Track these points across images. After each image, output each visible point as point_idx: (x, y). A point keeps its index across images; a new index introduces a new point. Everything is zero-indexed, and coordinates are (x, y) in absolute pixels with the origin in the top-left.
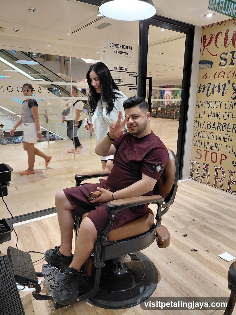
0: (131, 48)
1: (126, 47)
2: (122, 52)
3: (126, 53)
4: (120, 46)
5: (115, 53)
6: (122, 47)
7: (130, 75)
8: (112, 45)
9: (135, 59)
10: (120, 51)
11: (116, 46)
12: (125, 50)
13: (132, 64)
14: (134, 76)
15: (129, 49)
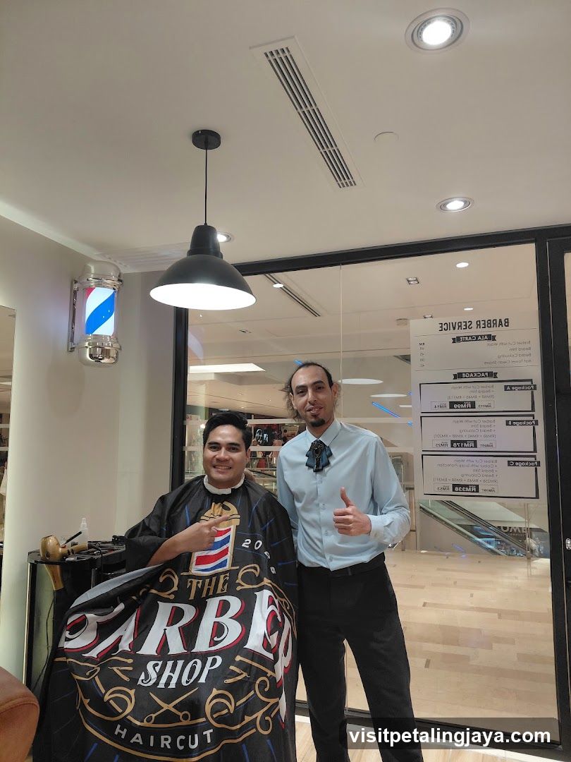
0: (508, 322)
1: (489, 324)
2: (477, 337)
3: (489, 336)
4: (468, 324)
5: (454, 342)
6: (474, 325)
7: (508, 388)
8: (445, 327)
9: (522, 346)
10: (468, 337)
11: (457, 327)
12: (487, 331)
13: (511, 359)
14: (521, 388)
15: (501, 324)
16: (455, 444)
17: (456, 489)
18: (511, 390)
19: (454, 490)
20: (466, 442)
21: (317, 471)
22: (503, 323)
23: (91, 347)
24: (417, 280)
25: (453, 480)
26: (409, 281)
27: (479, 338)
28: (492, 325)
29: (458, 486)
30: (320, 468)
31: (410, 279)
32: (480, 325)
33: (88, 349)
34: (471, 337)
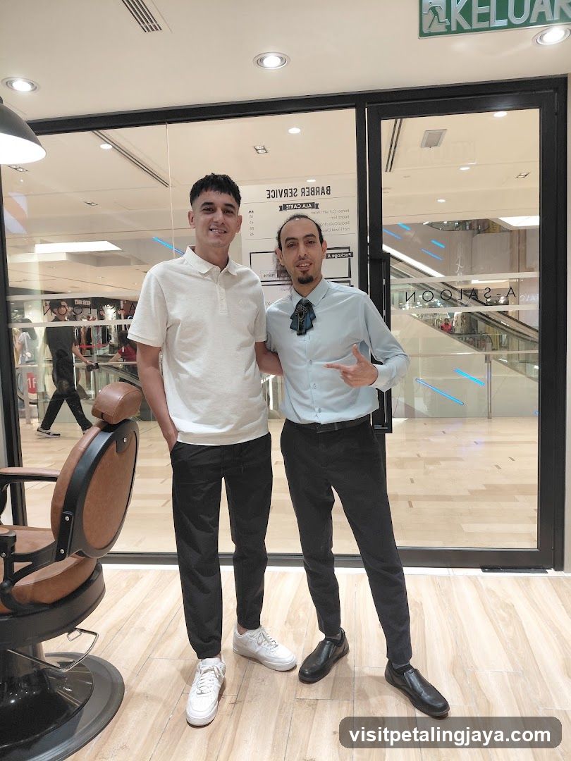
0: (329, 190)
1: (313, 191)
2: (302, 205)
3: (313, 204)
4: (294, 191)
5: (281, 210)
6: (299, 193)
7: (329, 256)
8: (272, 194)
9: (342, 214)
10: (294, 204)
11: (283, 194)
12: (310, 199)
13: (332, 227)
14: (341, 256)
15: (323, 192)
18: (331, 257)
21: (299, 334)
22: (326, 191)
24: (264, 149)
26: (257, 150)
27: (304, 206)
28: (315, 192)
30: (303, 331)
31: (258, 148)
32: (304, 192)
34: (297, 204)
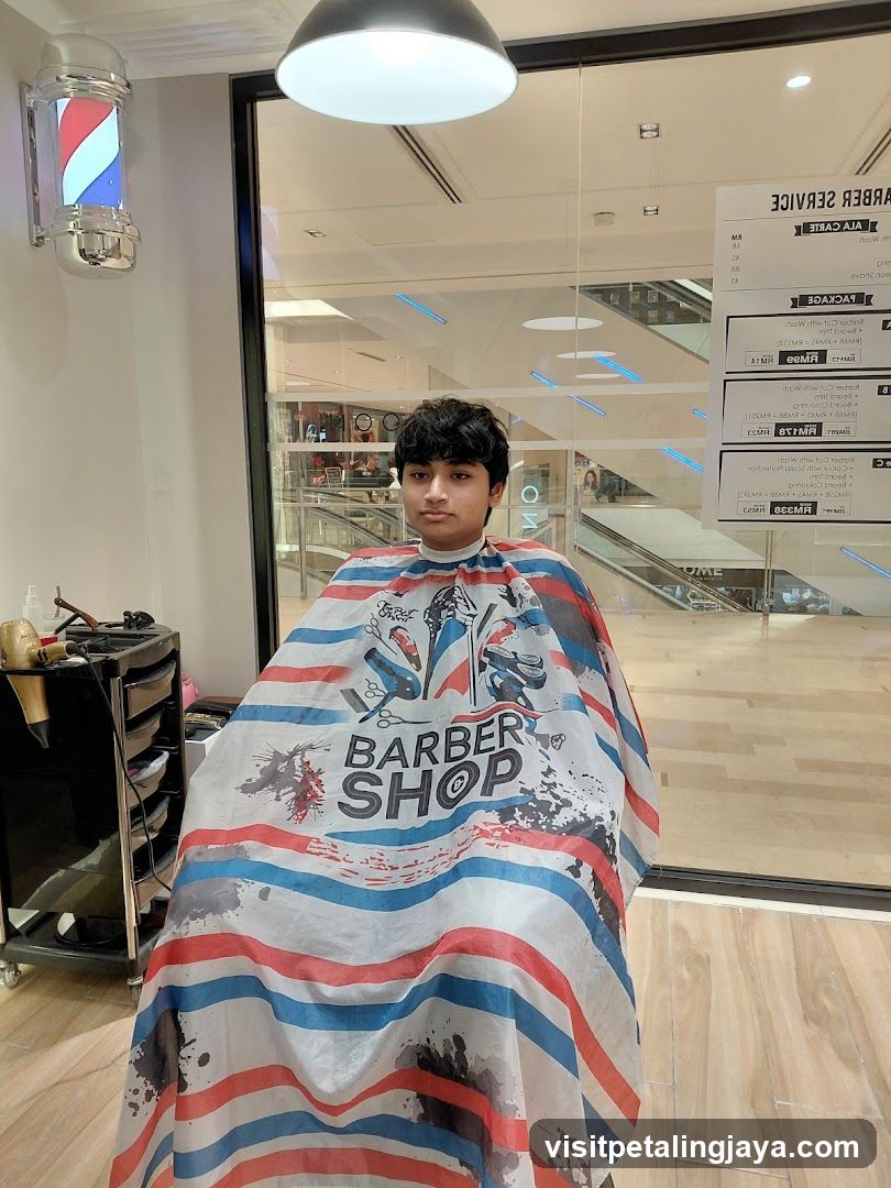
1: (868, 197)
2: (843, 223)
3: (865, 223)
4: (828, 197)
5: (798, 234)
6: (839, 200)
8: (783, 202)
10: (826, 223)
11: (806, 203)
12: (862, 212)
15: (889, 198)
16: (782, 431)
17: (777, 509)
19: (772, 512)
20: (801, 425)
23: (80, 232)
25: (773, 494)
27: (847, 226)
28: (873, 199)
29: (781, 504)
32: (849, 199)
33: (75, 237)
34: (832, 223)
